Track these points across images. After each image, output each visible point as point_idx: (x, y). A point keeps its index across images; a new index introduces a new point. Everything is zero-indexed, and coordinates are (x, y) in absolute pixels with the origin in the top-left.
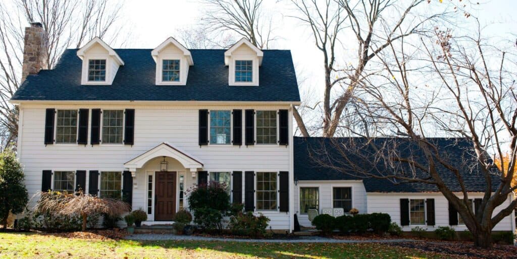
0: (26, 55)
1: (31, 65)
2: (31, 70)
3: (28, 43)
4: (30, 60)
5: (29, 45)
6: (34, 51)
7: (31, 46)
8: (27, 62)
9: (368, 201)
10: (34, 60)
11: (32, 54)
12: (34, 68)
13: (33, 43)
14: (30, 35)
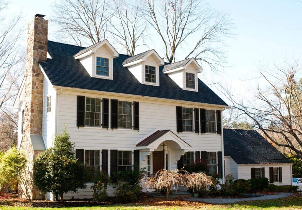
0: (36, 43)
1: (40, 53)
2: (41, 57)
3: (37, 32)
4: (39, 48)
5: (39, 34)
6: (43, 40)
7: (40, 36)
8: (37, 49)
9: (238, 169)
10: (43, 49)
11: (41, 43)
12: (43, 55)
13: (42, 33)
14: (39, 25)
